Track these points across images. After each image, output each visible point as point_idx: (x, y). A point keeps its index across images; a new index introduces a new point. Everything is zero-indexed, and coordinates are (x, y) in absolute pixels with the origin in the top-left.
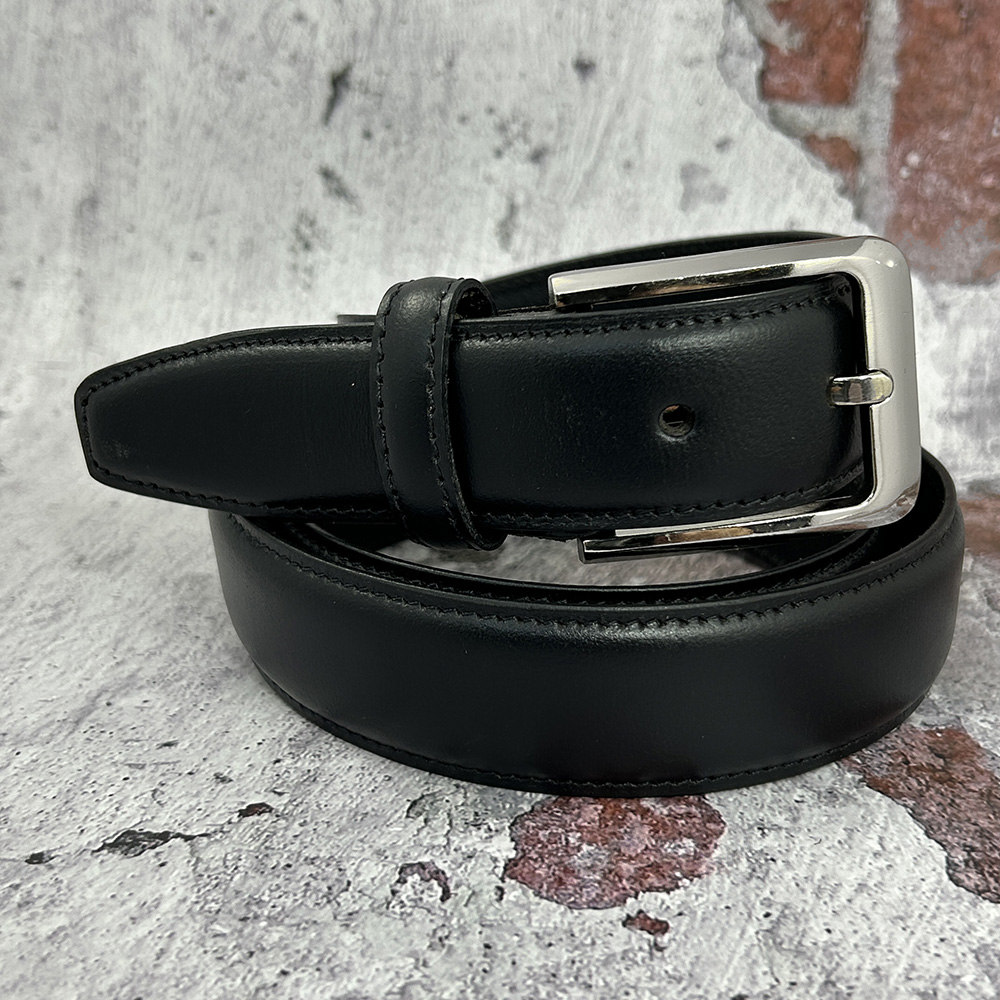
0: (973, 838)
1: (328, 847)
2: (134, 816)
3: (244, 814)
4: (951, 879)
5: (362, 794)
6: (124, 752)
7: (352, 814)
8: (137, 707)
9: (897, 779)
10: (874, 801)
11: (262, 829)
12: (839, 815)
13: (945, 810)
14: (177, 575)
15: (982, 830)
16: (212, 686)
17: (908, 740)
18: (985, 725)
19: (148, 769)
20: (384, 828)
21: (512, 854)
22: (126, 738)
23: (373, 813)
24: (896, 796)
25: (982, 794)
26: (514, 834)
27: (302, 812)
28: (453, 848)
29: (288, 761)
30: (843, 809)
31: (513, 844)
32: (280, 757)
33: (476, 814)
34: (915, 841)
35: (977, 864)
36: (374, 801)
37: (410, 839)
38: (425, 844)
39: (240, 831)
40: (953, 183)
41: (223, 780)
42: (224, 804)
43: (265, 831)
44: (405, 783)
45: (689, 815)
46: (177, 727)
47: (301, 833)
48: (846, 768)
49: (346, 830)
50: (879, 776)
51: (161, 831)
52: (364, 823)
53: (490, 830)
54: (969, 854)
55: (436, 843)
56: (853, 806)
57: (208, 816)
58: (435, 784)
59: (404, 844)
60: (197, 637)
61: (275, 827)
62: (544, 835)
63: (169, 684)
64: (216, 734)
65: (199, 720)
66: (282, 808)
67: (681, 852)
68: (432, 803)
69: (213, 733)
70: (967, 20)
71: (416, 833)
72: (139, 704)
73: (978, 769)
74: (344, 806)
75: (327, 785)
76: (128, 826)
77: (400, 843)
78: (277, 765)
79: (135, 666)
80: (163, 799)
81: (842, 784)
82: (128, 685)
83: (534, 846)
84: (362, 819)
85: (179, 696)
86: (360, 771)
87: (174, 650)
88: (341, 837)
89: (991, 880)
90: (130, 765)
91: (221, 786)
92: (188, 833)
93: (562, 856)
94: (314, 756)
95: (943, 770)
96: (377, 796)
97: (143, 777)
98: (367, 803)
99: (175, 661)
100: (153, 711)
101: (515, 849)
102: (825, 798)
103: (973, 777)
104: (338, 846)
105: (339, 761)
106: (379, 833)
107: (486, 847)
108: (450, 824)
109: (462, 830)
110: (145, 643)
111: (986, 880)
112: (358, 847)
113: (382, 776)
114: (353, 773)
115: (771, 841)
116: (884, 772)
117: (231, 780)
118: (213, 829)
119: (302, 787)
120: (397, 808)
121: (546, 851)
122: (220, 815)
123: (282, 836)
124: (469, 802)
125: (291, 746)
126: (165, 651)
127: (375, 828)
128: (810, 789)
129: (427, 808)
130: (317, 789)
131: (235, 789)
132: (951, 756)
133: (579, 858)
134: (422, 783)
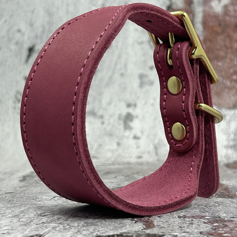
40: (224, 78)
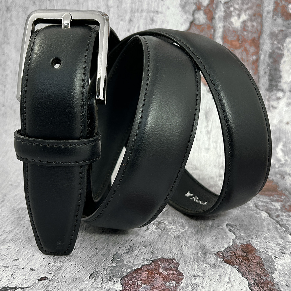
0: (255, 276)
1: (66, 289)
2: (6, 282)
3: (39, 280)
4: (250, 289)
5: (76, 273)
6: (2, 263)
7: (73, 279)
8: (6, 249)
9: (233, 260)
10: (227, 267)
11: (45, 285)
12: (217, 271)
13: (247, 268)
14: (18, 207)
15: (258, 274)
16: (29, 241)
17: (235, 248)
18: (257, 242)
19: (10, 268)
20: (82, 283)
21: (121, 289)
22: (3, 259)
23: (79, 278)
24: (233, 265)
25: (257, 263)
26: (121, 283)
27: (57, 279)
28: (103, 288)
29: (53, 263)
30: (218, 269)
31: (122, 285)
32: (50, 262)
33: (110, 277)
34: (239, 278)
35: (257, 284)
36: (79, 274)
37: (90, 286)
38: (95, 287)
39: (39, 285)
41: (33, 270)
42: (33, 277)
43: (46, 285)
44: (88, 269)
45: (173, 274)
46: (18, 254)
47: (57, 285)
48: (218, 257)
49: (71, 284)
50: (228, 259)
51: (14, 287)
52: (76, 281)
53: (114, 281)
54: (255, 281)
55: (98, 286)
56: (221, 269)
57: (28, 281)
58: (97, 268)
59: (88, 287)
60: (24, 226)
61: (49, 284)
62: (131, 282)
63: (16, 241)
64: (30, 256)
65: (25, 252)
66: (51, 278)
67: (172, 285)
68: (97, 274)
69: (29, 256)
70: (241, 44)
71: (92, 283)
72: (7, 248)
73: (256, 256)
74: (70, 276)
75: (65, 270)
76: (4, 285)
77: (87, 287)
78: (49, 265)
79: (5, 236)
80: (15, 277)
81: (217, 262)
82: (3, 242)
83: (128, 286)
84: (76, 280)
85: (19, 245)
86: (75, 265)
87: (17, 231)
88: (69, 286)
89: (261, 288)
90: (4, 267)
91: (32, 272)
92: (22, 287)
93: (136, 288)
94: (61, 261)
95: (246, 256)
96: (80, 273)
97: (8, 270)
98: (77, 275)
99: (18, 234)
100: (11, 250)
101: (122, 287)
102: (213, 266)
103: (254, 258)
104: (69, 289)
105: (68, 263)
106: (81, 284)
107: (114, 287)
108: (102, 280)
109: (106, 282)
110: (8, 229)
111: (260, 289)
112: (74, 289)
113: (81, 267)
114: (72, 266)
115: (197, 280)
116: (229, 258)
117: (35, 270)
118: (30, 285)
119: (57, 271)
120: (86, 276)
121: (131, 287)
122: (32, 281)
123: (51, 286)
124: (108, 273)
125: (53, 259)
126: (14, 231)
127: (80, 283)
128: (208, 264)
129: (95, 276)
130: (62, 271)
131: (37, 273)
132: (248, 252)
133: (141, 289)
134: (94, 268)
